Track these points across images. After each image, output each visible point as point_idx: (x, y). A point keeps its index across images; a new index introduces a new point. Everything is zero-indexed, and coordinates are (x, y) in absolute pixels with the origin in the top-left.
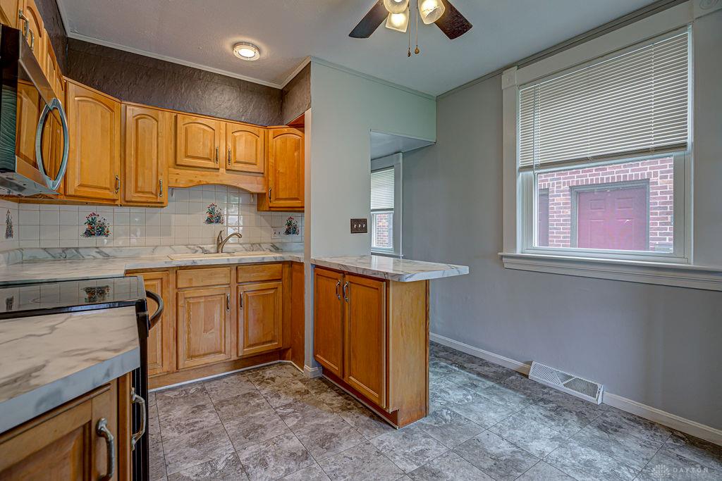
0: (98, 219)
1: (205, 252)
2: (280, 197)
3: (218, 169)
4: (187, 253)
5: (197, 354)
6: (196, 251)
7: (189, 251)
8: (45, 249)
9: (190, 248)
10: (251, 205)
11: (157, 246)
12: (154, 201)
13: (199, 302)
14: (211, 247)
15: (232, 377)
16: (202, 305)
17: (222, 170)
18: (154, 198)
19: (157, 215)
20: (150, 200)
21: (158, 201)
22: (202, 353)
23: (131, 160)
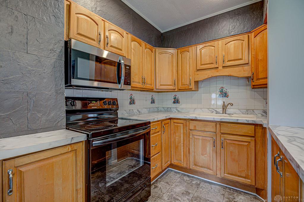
0: (177, 97)
1: (217, 113)
2: (260, 77)
3: (218, 68)
4: (208, 113)
5: (198, 165)
6: (213, 112)
7: (209, 111)
8: (163, 108)
9: (209, 110)
10: (247, 85)
11: (196, 108)
12: (188, 88)
13: (199, 139)
14: (220, 110)
15: (218, 187)
16: (201, 141)
17: (220, 68)
18: (188, 87)
19: (196, 95)
20: (186, 88)
21: (190, 88)
22: (201, 165)
23: (180, 72)
